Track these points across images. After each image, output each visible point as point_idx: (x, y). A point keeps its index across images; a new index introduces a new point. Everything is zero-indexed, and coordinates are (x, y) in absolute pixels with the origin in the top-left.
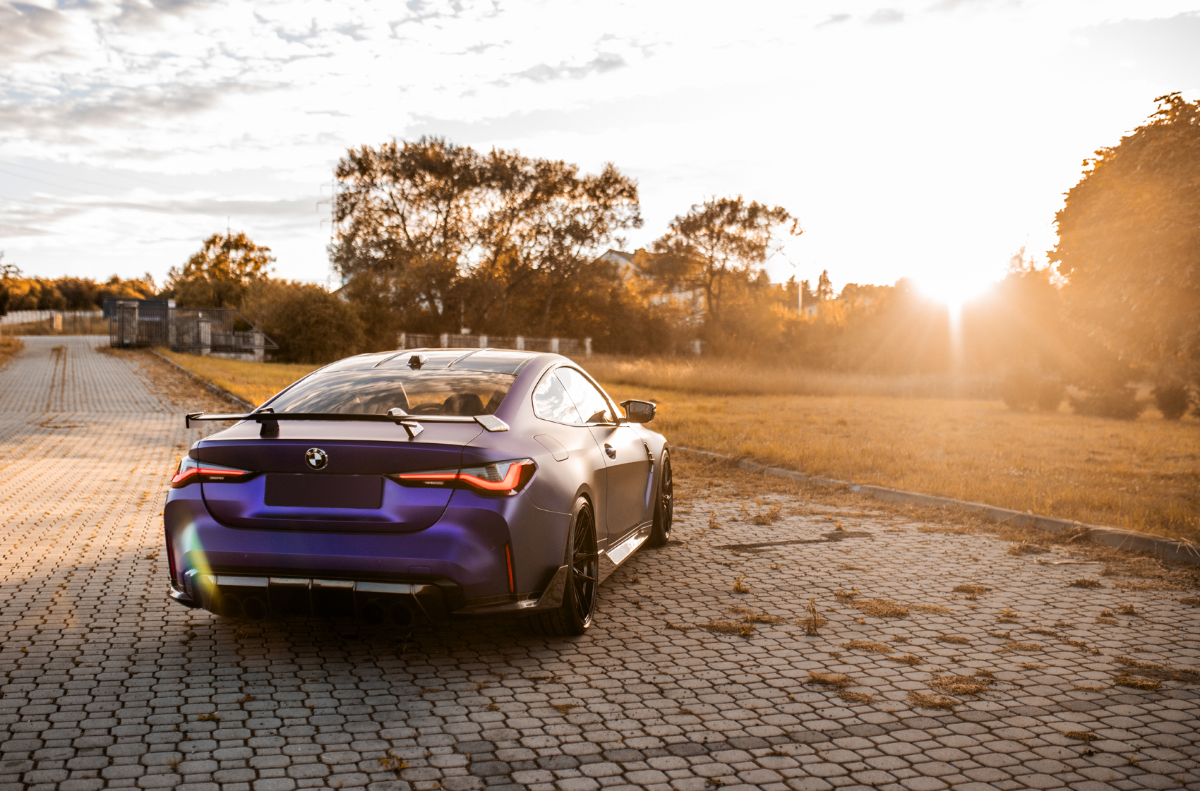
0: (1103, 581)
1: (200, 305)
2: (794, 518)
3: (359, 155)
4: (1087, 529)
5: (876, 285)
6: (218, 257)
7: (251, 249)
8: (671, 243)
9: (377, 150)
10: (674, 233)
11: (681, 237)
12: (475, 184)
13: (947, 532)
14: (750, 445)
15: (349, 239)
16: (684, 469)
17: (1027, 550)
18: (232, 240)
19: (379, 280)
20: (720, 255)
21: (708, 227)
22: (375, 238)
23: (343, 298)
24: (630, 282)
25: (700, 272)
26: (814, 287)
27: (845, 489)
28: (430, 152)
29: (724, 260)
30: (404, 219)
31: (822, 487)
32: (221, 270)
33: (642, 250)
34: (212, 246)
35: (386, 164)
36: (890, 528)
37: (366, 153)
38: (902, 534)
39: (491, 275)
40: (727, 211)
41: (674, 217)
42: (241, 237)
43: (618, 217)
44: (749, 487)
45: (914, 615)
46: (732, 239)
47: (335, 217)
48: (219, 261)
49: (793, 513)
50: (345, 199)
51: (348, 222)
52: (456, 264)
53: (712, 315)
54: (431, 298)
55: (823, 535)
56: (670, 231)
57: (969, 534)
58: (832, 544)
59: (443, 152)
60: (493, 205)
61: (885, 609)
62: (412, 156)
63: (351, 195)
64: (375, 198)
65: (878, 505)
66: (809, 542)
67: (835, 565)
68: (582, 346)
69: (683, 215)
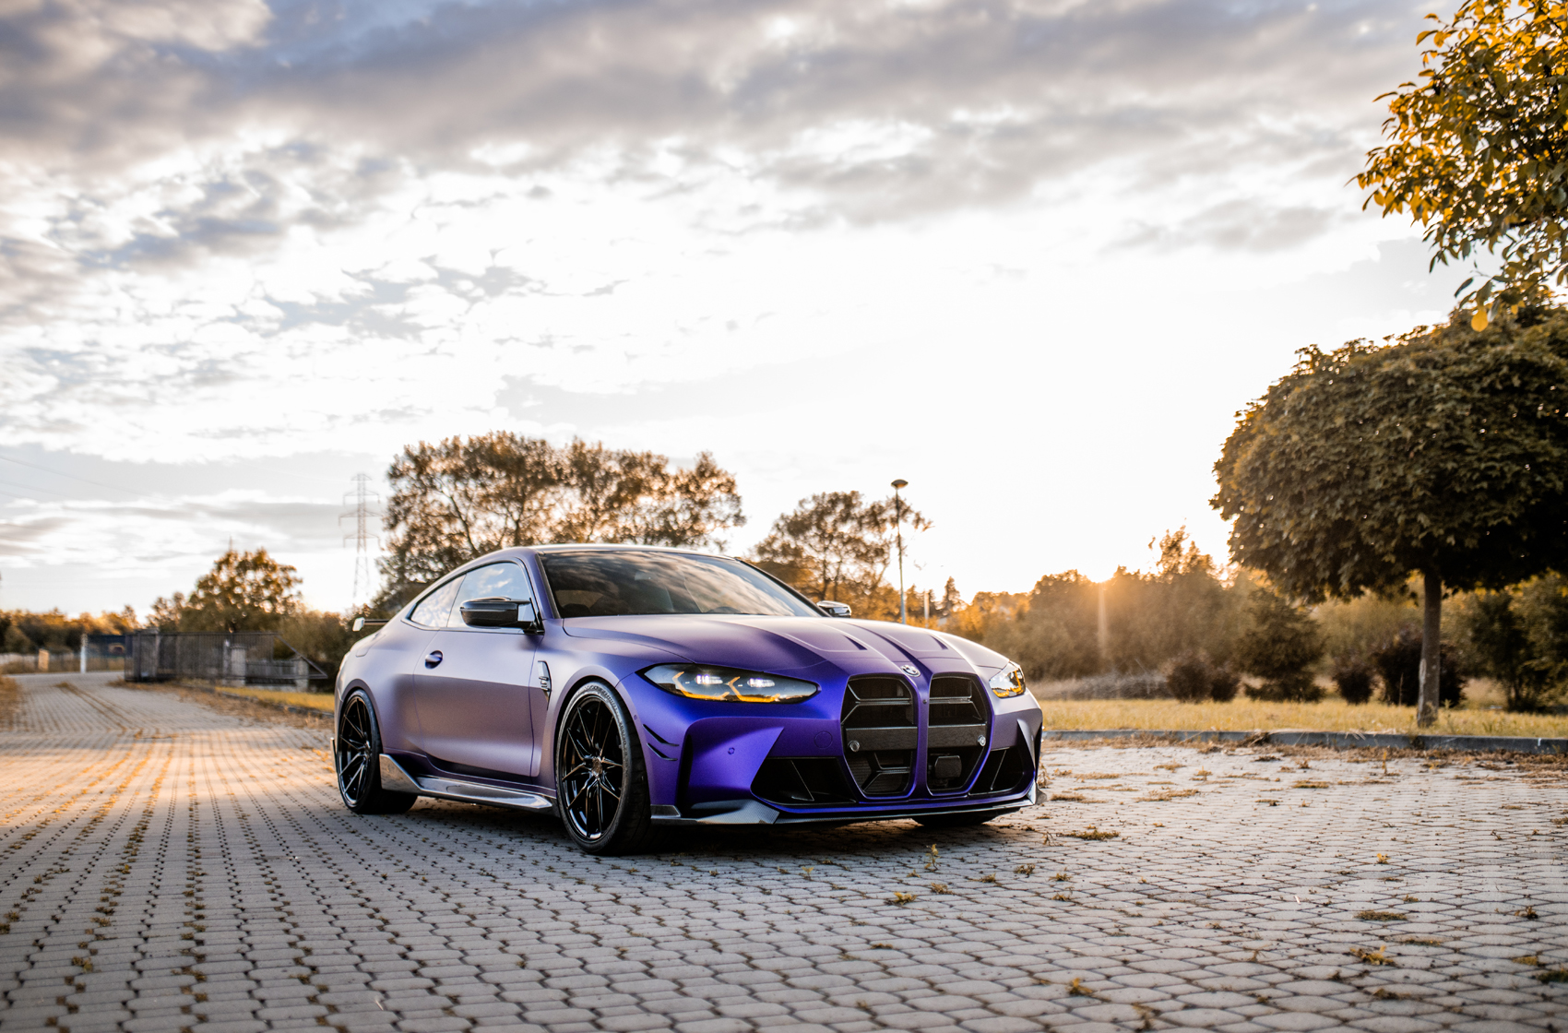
3: (416, 452)
6: (231, 580)
7: (274, 568)
8: (776, 546)
9: (436, 445)
10: (780, 534)
11: (788, 538)
12: (553, 483)
15: (402, 551)
18: (250, 558)
20: (833, 559)
21: (819, 527)
22: (434, 548)
25: (812, 582)
26: (939, 598)
28: (498, 448)
29: (840, 563)
30: (466, 524)
32: (235, 595)
33: (744, 556)
34: (224, 567)
35: (447, 462)
37: (423, 451)
40: (840, 507)
41: (778, 516)
42: (261, 554)
43: (716, 516)
46: (846, 540)
47: (385, 524)
48: (233, 584)
50: (398, 504)
51: (402, 530)
56: (774, 533)
59: (513, 446)
60: (571, 507)
62: (477, 451)
63: (405, 498)
64: (434, 501)
69: (791, 514)
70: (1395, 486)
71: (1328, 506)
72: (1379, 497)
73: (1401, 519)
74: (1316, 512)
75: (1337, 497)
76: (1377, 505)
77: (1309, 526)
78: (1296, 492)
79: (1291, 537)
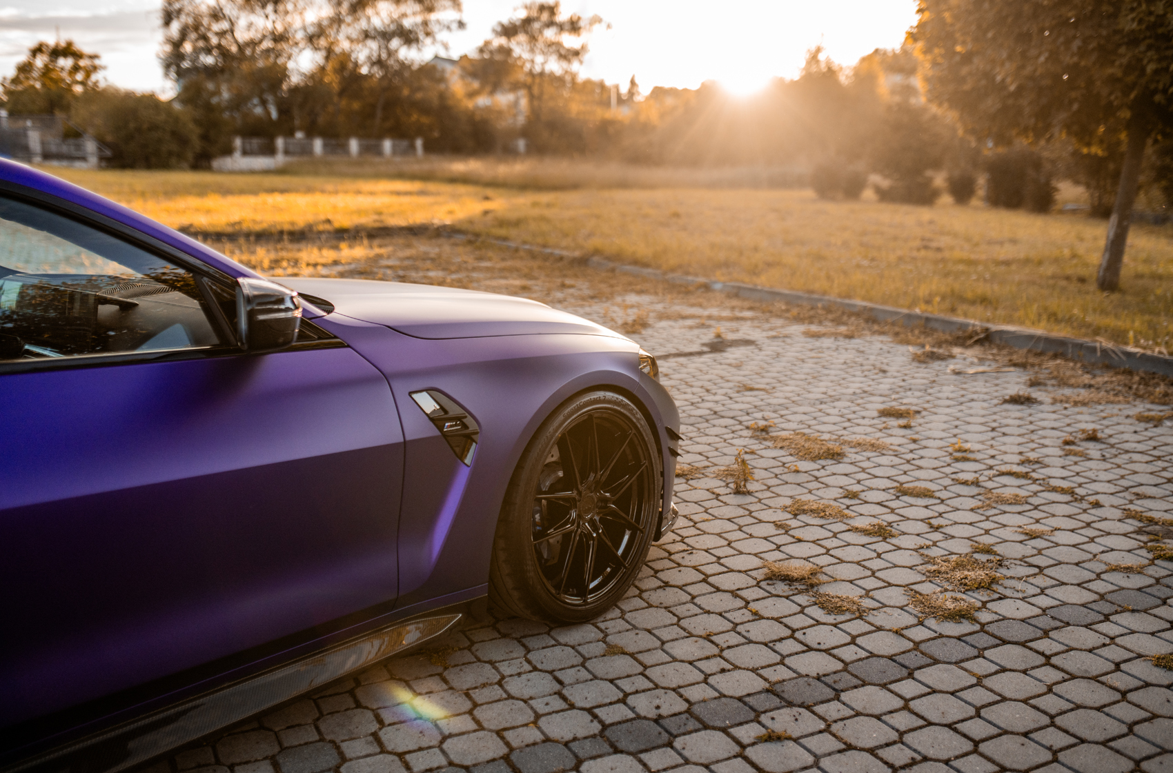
0: (1036, 394)
1: (30, 114)
2: (664, 324)
4: (987, 329)
5: (680, 88)
6: (46, 66)
7: (81, 57)
8: (493, 47)
10: (496, 37)
11: (503, 41)
13: (836, 335)
14: (596, 242)
15: (177, 44)
16: (531, 269)
17: (933, 356)
18: (60, 48)
19: (210, 86)
20: (539, 58)
21: (527, 32)
22: (204, 44)
23: (177, 106)
24: (457, 85)
25: (521, 77)
26: (624, 89)
27: (706, 288)
30: (232, 24)
31: (681, 286)
32: (51, 79)
33: (466, 56)
34: (38, 55)
36: (773, 333)
38: (788, 340)
39: (321, 80)
40: (545, 15)
41: (496, 22)
42: (69, 44)
43: (443, 20)
44: (603, 287)
45: (851, 455)
46: (550, 45)
48: (47, 71)
49: (662, 317)
51: (175, 27)
52: (286, 69)
53: (535, 116)
54: (264, 103)
55: (704, 345)
56: (491, 36)
57: (859, 337)
58: (717, 356)
61: (816, 448)
65: (747, 304)
66: (691, 354)
67: (731, 385)
68: (412, 147)
70: (1152, 27)
71: (1062, 48)
72: (1126, 40)
73: (1150, 68)
74: (1046, 55)
75: (1074, 37)
76: (1122, 50)
77: (1035, 71)
78: (1025, 29)
79: (1009, 80)
